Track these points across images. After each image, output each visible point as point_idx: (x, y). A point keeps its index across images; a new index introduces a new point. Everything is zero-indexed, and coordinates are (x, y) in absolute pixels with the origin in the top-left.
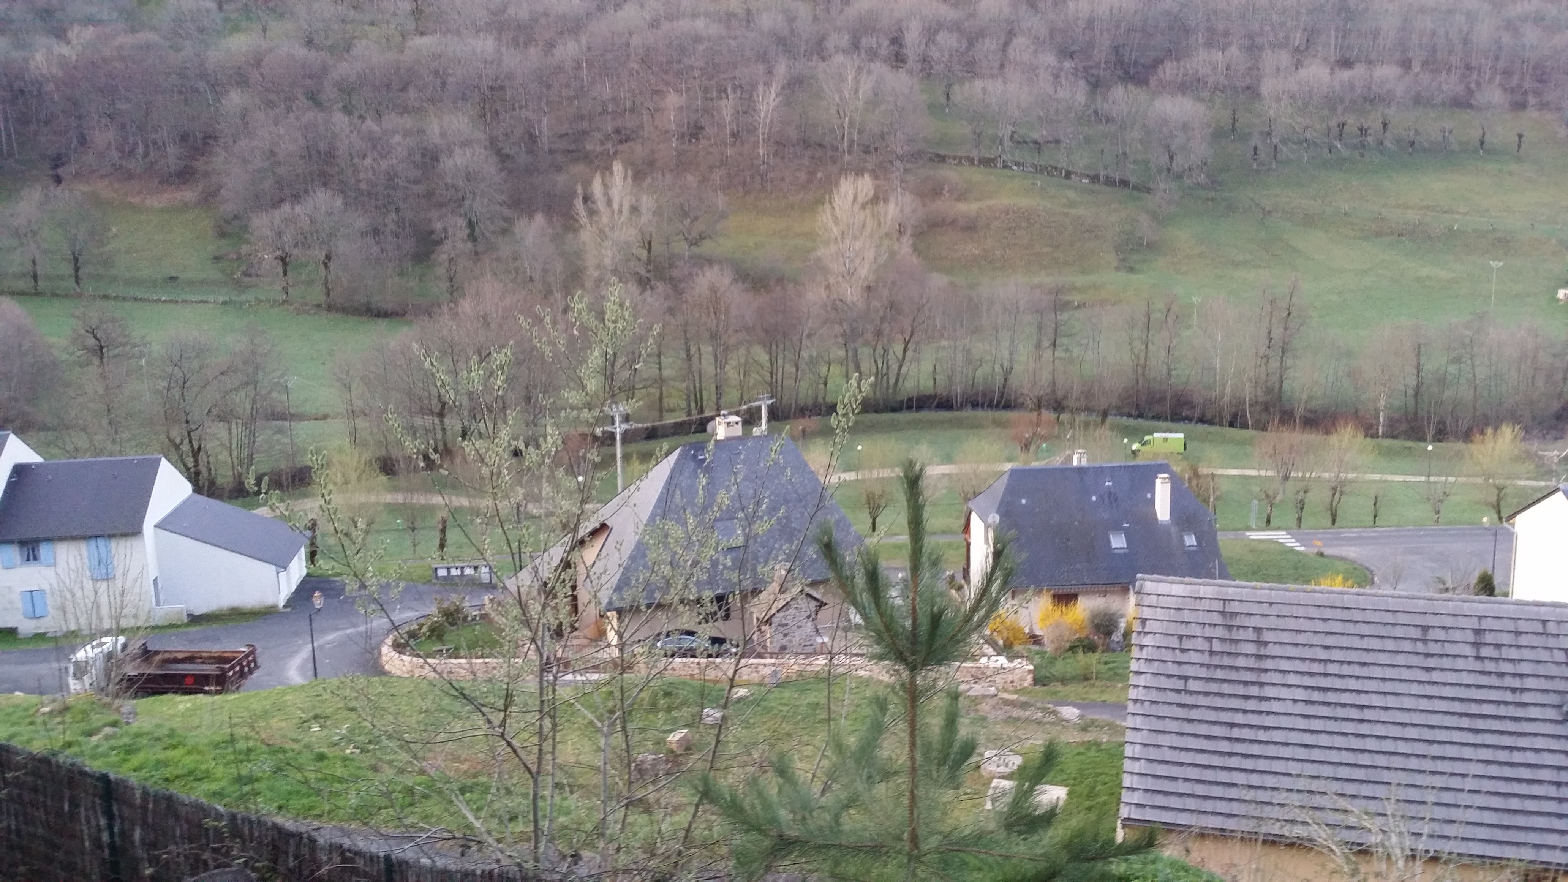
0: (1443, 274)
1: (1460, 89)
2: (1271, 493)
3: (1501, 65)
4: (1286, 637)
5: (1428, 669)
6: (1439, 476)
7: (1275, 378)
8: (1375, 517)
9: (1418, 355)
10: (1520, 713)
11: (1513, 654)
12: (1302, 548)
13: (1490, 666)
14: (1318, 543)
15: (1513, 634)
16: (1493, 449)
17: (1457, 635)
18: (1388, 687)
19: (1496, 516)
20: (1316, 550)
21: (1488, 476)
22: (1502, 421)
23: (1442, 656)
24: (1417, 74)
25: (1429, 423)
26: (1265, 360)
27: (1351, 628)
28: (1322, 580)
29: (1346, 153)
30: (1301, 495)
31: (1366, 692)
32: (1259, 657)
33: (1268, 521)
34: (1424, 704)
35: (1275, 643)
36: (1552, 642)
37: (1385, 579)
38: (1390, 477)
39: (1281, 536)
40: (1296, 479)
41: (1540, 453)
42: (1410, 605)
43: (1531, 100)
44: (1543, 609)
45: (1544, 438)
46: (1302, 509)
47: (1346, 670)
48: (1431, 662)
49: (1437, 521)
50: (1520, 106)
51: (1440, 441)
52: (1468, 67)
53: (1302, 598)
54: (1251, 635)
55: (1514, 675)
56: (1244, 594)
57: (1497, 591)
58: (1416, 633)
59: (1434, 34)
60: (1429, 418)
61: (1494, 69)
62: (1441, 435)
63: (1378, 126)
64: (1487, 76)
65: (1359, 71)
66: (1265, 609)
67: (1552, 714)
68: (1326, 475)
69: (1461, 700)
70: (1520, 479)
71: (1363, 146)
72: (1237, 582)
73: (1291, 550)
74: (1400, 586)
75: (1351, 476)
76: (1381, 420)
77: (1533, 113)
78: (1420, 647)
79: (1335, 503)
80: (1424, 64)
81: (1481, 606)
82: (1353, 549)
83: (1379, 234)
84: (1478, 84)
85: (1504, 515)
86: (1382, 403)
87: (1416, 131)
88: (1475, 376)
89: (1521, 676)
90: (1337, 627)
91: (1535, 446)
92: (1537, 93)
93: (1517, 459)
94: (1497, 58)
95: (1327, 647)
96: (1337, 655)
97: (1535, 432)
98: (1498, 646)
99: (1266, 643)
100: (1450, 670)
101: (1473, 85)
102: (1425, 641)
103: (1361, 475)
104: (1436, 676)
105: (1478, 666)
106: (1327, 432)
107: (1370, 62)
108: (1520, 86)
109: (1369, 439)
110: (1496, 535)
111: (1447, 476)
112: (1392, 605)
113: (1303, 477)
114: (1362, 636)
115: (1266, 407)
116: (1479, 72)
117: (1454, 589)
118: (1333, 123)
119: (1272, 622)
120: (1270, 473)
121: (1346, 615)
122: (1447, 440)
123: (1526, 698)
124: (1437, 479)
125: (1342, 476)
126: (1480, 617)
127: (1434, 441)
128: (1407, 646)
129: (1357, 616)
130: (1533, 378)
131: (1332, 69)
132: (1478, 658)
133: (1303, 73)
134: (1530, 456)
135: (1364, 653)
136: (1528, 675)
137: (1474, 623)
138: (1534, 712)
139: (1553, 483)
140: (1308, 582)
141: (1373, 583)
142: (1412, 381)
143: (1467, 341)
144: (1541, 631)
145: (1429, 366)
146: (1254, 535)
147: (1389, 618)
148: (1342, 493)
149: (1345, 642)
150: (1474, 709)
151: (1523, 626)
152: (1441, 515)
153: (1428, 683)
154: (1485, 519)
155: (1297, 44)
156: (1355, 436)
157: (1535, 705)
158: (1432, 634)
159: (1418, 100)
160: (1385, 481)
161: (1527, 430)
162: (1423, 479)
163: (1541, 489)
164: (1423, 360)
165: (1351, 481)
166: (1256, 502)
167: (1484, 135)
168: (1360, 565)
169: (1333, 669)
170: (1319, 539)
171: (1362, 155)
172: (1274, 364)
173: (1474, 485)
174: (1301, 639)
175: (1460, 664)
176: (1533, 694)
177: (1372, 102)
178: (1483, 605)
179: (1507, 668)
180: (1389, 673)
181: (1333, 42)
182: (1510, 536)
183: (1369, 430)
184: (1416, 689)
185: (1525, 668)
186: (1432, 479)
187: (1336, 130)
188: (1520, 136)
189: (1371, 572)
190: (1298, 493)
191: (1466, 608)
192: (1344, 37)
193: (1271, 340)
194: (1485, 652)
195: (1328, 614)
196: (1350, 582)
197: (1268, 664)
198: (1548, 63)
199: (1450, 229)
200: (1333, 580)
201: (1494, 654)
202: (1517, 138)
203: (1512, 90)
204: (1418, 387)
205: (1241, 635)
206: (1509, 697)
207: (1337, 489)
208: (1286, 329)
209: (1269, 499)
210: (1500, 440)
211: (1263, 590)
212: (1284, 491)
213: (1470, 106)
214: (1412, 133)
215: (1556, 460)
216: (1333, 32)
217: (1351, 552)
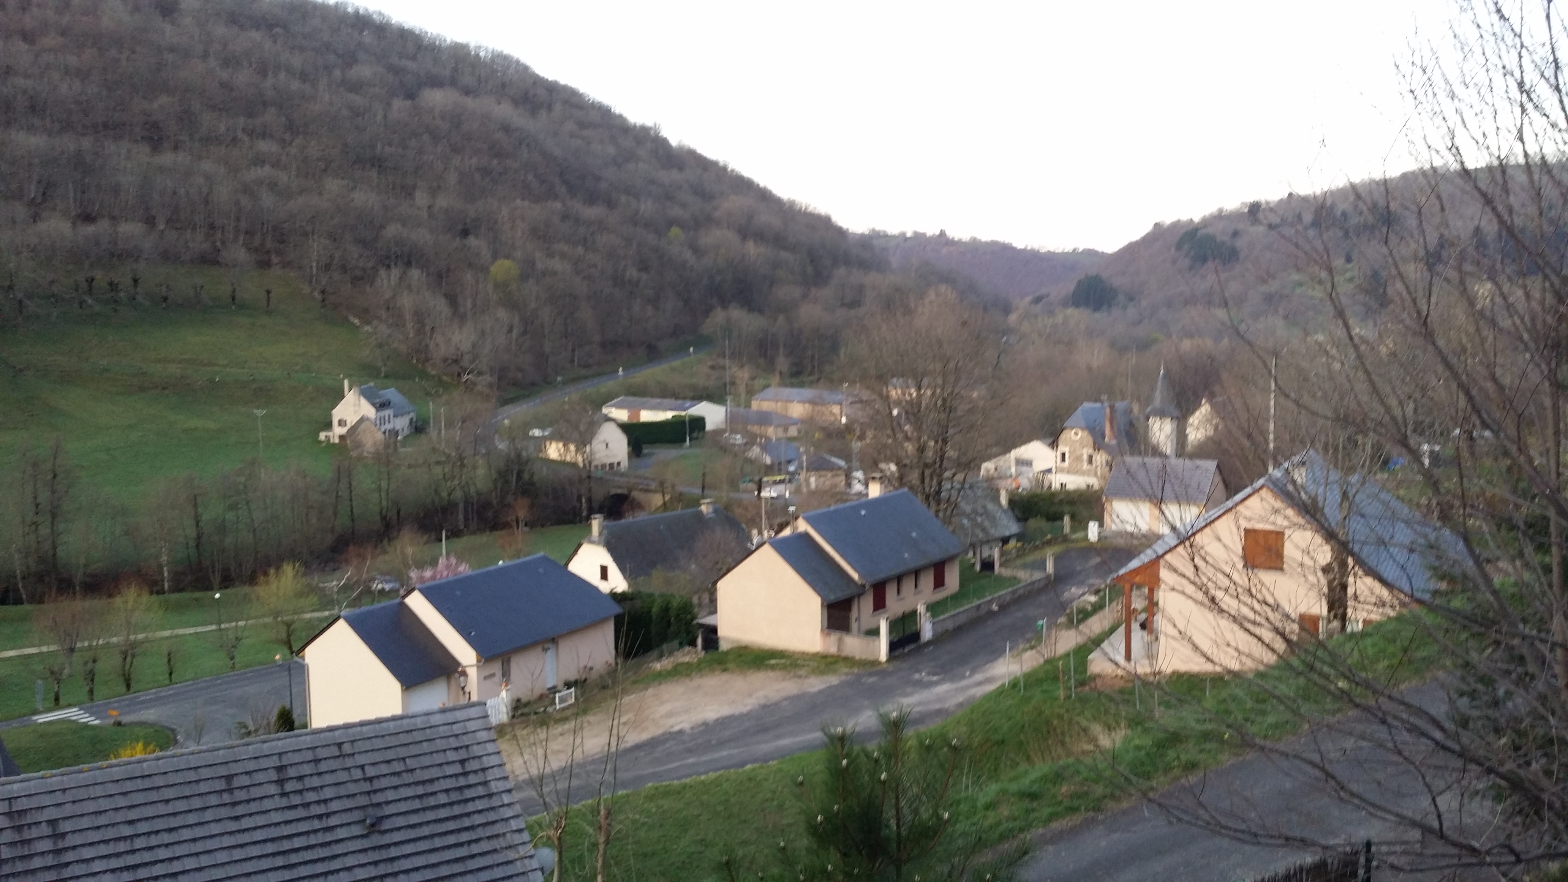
0: (212, 425)
1: (206, 246)
2: (56, 668)
3: (243, 225)
4: (85, 823)
5: (236, 818)
6: (230, 622)
7: (47, 546)
8: (171, 674)
9: (195, 506)
10: (329, 837)
11: (316, 782)
12: (97, 722)
13: (296, 800)
14: (114, 713)
15: (313, 764)
16: (278, 588)
17: (260, 777)
18: (199, 847)
19: (287, 651)
20: (112, 721)
21: (276, 614)
22: (283, 560)
23: (248, 801)
24: (163, 231)
25: (214, 572)
26: (33, 528)
27: (154, 796)
28: (121, 751)
29: (98, 308)
30: (90, 665)
31: (178, 858)
32: (58, 852)
33: (57, 699)
34: (238, 854)
35: (74, 832)
36: (349, 762)
37: (188, 737)
38: (181, 631)
39: (74, 714)
40: (82, 650)
41: (321, 585)
42: (210, 758)
43: (275, 259)
44: (337, 733)
45: (323, 570)
46: (92, 680)
47: (154, 841)
48: (240, 810)
49: (233, 668)
50: (264, 264)
51: (226, 587)
52: (212, 226)
53: (99, 776)
54: (45, 830)
55: (318, 802)
56: (32, 786)
57: (296, 724)
58: (221, 785)
59: (175, 193)
60: (213, 567)
61: (237, 229)
62: (227, 581)
63: (128, 281)
64: (231, 236)
65: (103, 226)
66: (59, 798)
67: (356, 830)
68: (114, 640)
69: (273, 840)
70: (307, 612)
71: (116, 301)
72: (22, 776)
73: (86, 726)
74: (204, 739)
75: (140, 636)
76: (166, 574)
77: (276, 271)
78: (226, 798)
79: (127, 667)
80: (169, 221)
81: (280, 743)
82: (152, 711)
83: (142, 389)
84: (223, 243)
85: (295, 649)
86: (165, 558)
87: (167, 287)
88: (252, 520)
89: (325, 801)
90: (139, 798)
91: (315, 580)
92: (279, 253)
93: (300, 595)
94: (238, 219)
95: (131, 822)
96: (143, 827)
97: (314, 566)
98: (300, 778)
99: (63, 835)
100: (258, 813)
101: (218, 244)
102: (230, 790)
103: (150, 635)
104: (246, 823)
105: (284, 802)
106: (110, 596)
107: (113, 218)
108: (262, 245)
109: (154, 597)
110: (289, 669)
111: (237, 621)
112: (194, 761)
113: (90, 646)
114: (167, 801)
115: (40, 578)
116: (223, 231)
117: (256, 731)
118: (81, 278)
119: (68, 810)
120: (52, 648)
121: (147, 783)
122: (233, 585)
123: (333, 821)
124: (227, 625)
125: (132, 637)
126: (280, 754)
127: (221, 588)
128: (213, 800)
129: (159, 781)
130: (307, 515)
131: (74, 223)
132: (284, 794)
133: (42, 226)
134: (312, 590)
135: (172, 819)
136: (331, 799)
137: (274, 762)
138: (341, 833)
139: (335, 612)
140: (106, 757)
141: (176, 742)
142: (192, 532)
143: (241, 487)
144: (338, 754)
145: (206, 516)
146: (42, 719)
147: (192, 776)
148: (133, 656)
149: (150, 811)
150: (286, 845)
151: (322, 753)
152: (237, 660)
153: (239, 831)
154: (278, 657)
155: (32, 195)
156: (139, 596)
157: (342, 825)
158: (236, 783)
159: (167, 256)
160: (177, 636)
161: (307, 565)
162: (214, 627)
163: (326, 618)
164: (200, 510)
165: (142, 642)
166: (40, 682)
167: (234, 291)
168: (163, 727)
169: (139, 843)
170: (114, 709)
171: (115, 310)
172: (44, 531)
173: (265, 626)
174: (102, 820)
175: (267, 804)
176: (337, 815)
177: (120, 256)
178: (285, 742)
179: (311, 797)
180: (199, 832)
181: (71, 195)
182: (302, 669)
183: (154, 586)
184: (227, 841)
185: (328, 793)
186: (223, 626)
187: (84, 285)
188: (268, 292)
189: (173, 730)
190: (86, 663)
191: (266, 748)
192: (83, 192)
193: (37, 505)
194: (289, 787)
195: (129, 786)
196: (151, 747)
197: (70, 856)
198: (285, 225)
199: (212, 381)
200: (133, 748)
201: (298, 786)
202: (265, 294)
203: (256, 250)
204: (199, 537)
205: (35, 833)
206: (317, 824)
207: (129, 652)
208: (53, 492)
209: (55, 675)
210: (283, 579)
211: (54, 778)
212: (71, 664)
213: (218, 263)
214: (164, 289)
215: (336, 590)
216: (70, 186)
217: (150, 715)
